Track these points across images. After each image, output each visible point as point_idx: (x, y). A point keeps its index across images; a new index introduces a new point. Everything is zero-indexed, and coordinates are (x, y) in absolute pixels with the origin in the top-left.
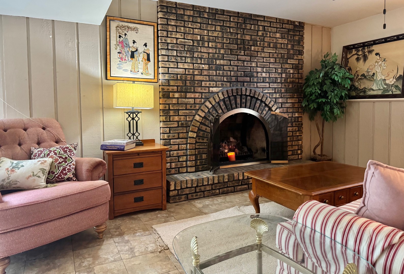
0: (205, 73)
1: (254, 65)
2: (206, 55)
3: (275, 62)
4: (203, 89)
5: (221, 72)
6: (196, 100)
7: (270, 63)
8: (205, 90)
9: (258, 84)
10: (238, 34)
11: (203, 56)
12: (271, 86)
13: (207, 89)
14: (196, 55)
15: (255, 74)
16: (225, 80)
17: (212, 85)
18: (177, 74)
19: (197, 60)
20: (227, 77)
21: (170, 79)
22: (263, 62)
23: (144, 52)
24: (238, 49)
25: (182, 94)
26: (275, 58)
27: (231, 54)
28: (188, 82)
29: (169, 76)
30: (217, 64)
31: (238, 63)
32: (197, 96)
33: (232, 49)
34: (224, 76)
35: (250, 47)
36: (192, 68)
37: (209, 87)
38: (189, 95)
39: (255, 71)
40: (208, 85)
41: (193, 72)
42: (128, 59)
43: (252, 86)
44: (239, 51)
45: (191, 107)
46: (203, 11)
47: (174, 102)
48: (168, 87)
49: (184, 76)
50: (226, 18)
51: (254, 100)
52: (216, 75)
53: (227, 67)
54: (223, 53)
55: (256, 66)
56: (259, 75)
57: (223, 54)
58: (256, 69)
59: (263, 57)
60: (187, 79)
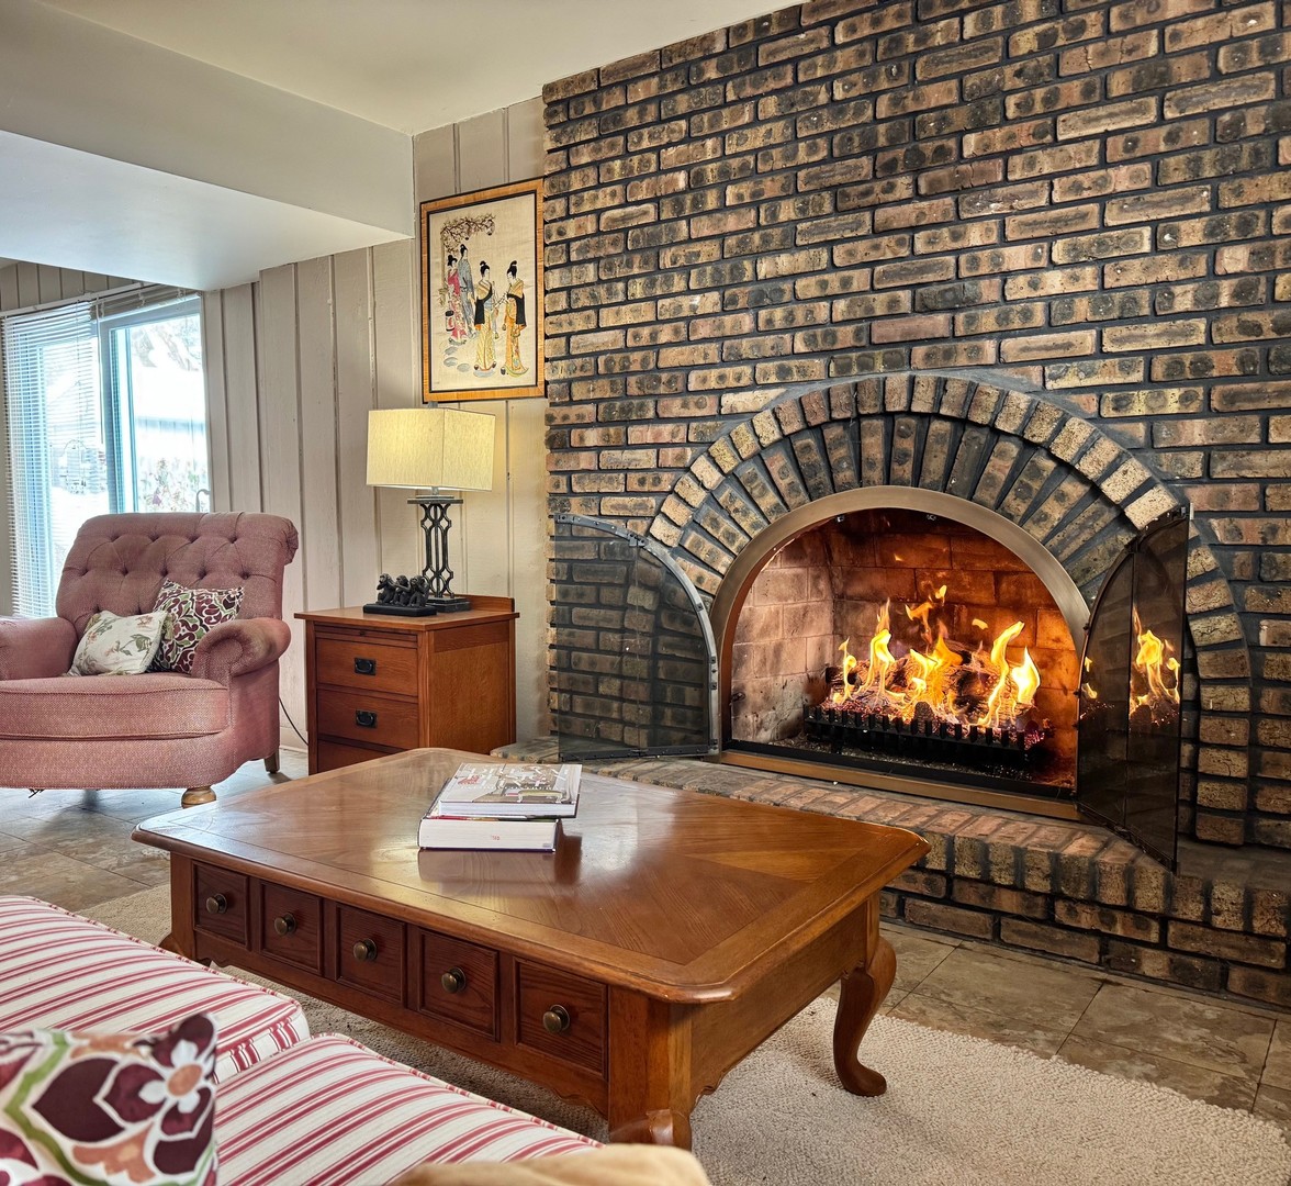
0: (704, 329)
1: (975, 236)
2: (709, 251)
3: (1157, 184)
4: (691, 405)
5: (779, 313)
6: (662, 451)
7: (1102, 201)
8: (699, 405)
9: (1008, 344)
10: (874, 96)
11: (698, 254)
12: (1108, 347)
13: (710, 400)
14: (666, 260)
15: (989, 291)
16: (800, 347)
17: (732, 383)
18: (596, 355)
19: (668, 281)
20: (811, 332)
21: (573, 376)
22: (1052, 205)
23: (509, 296)
24: (879, 175)
25: (612, 430)
26: (1155, 159)
27: (837, 211)
28: (632, 380)
29: (568, 366)
30: (761, 277)
31: (876, 247)
32: (666, 438)
33: (841, 185)
34: (793, 330)
35: (952, 143)
36: (650, 317)
37: (719, 392)
38: (637, 434)
39: (984, 270)
40: (713, 384)
41: (653, 336)
42: (470, 329)
43: (962, 360)
44: (878, 186)
45: (642, 482)
46: (700, 55)
47: (583, 466)
48: (565, 410)
49: (617, 357)
50: (812, 41)
51: (975, 440)
52: (756, 332)
53: (812, 280)
54: (793, 217)
55: (994, 239)
56: (1018, 288)
57: (790, 221)
58: (996, 260)
59: (1051, 177)
60: (628, 367)
